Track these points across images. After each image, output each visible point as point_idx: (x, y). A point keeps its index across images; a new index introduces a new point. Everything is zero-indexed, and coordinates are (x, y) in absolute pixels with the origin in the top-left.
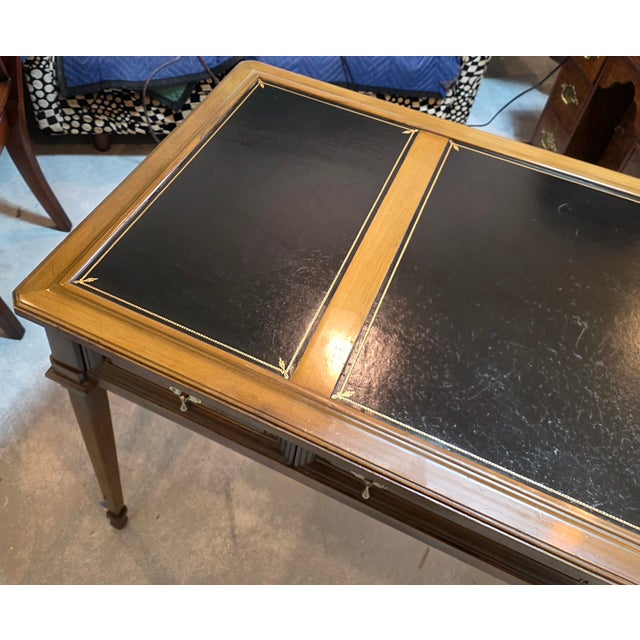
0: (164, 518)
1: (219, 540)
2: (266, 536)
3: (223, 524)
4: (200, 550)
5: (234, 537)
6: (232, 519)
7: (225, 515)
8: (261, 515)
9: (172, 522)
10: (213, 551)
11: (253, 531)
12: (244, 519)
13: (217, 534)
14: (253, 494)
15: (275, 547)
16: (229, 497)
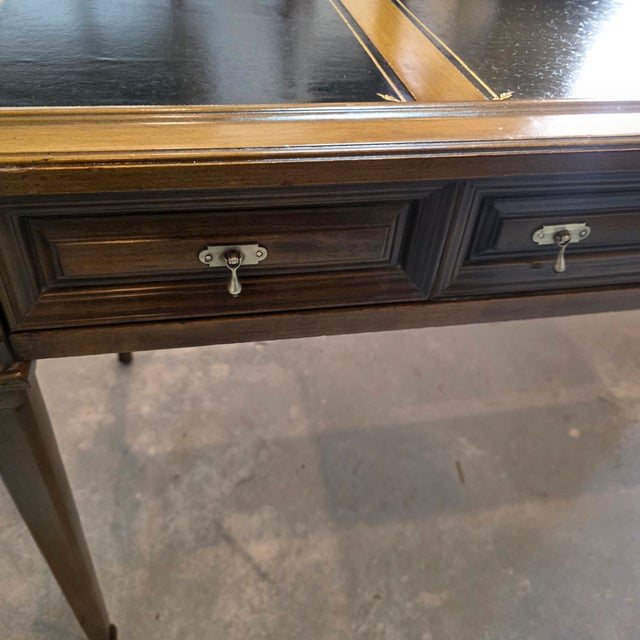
0: (166, 612)
1: (250, 591)
2: (299, 552)
3: (243, 571)
4: (236, 616)
5: (264, 576)
6: (249, 559)
7: (238, 560)
8: (278, 535)
9: (179, 610)
10: (252, 607)
11: (282, 556)
12: (263, 551)
13: (243, 586)
14: (255, 520)
15: (316, 556)
16: (229, 539)
